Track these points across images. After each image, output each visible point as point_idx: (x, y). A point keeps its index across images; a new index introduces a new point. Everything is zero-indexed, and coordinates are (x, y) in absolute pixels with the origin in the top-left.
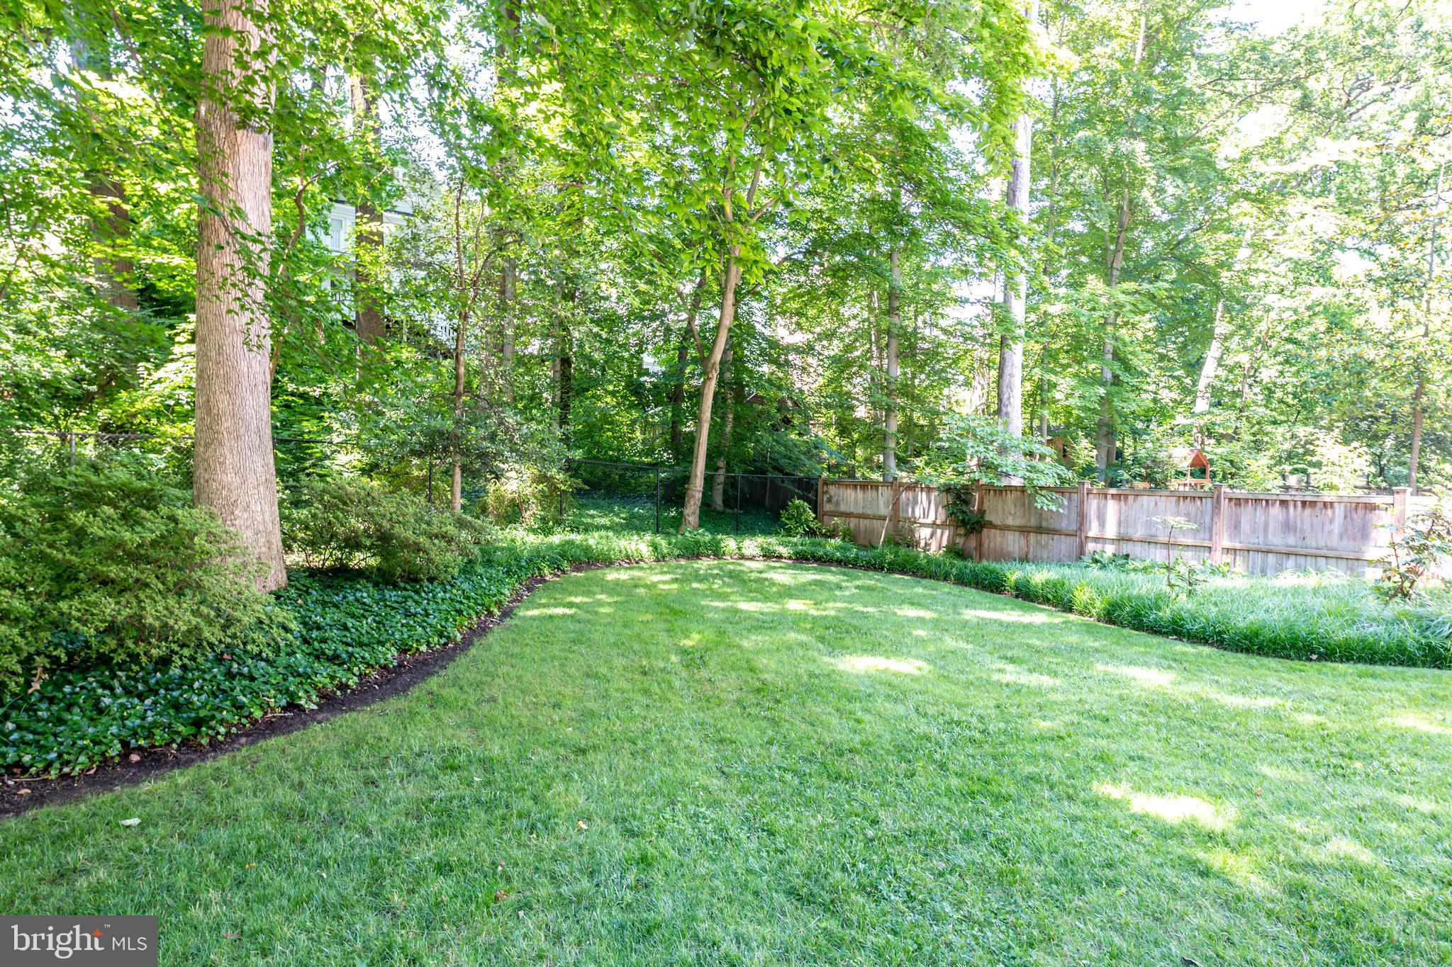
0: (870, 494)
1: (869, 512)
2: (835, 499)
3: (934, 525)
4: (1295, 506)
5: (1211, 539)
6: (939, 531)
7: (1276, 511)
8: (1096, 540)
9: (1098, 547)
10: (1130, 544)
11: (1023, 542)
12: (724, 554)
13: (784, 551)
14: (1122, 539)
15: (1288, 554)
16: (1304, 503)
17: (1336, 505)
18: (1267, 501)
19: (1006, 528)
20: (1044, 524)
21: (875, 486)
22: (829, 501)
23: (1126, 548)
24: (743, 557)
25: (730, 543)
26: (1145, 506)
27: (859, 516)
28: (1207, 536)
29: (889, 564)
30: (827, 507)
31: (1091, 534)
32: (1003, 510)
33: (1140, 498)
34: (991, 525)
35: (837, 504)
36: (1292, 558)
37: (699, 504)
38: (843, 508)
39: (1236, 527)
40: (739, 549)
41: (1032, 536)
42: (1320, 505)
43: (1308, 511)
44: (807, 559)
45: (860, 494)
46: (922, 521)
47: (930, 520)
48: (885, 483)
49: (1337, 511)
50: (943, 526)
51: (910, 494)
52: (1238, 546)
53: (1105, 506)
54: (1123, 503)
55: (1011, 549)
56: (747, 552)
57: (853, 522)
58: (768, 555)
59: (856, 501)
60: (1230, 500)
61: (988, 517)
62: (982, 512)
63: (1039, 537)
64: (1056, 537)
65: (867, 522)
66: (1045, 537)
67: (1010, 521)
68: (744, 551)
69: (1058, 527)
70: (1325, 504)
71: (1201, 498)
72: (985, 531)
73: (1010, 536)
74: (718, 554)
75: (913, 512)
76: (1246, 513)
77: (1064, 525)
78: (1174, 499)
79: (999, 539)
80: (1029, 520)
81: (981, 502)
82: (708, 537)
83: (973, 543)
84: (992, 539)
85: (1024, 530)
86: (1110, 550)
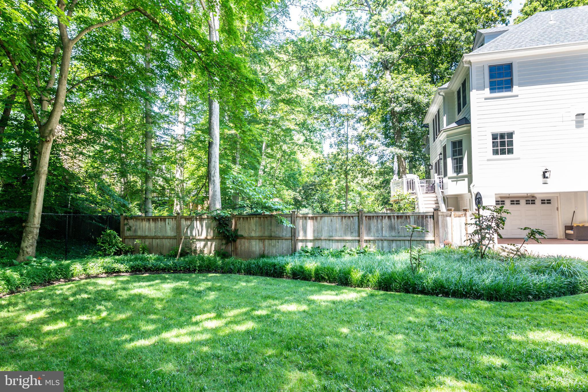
0: (160, 224)
1: (159, 234)
2: (134, 228)
3: (206, 240)
4: (394, 218)
5: (359, 236)
6: (209, 243)
7: (386, 221)
8: (302, 241)
9: (304, 244)
10: (320, 241)
11: (261, 245)
12: (72, 276)
13: (122, 267)
14: (315, 240)
15: (393, 240)
16: (398, 217)
17: (411, 217)
18: (382, 216)
19: (251, 238)
20: (273, 234)
21: (163, 219)
22: (129, 229)
23: (318, 244)
24: (88, 277)
25: (77, 267)
26: (326, 222)
27: (153, 238)
28: (357, 234)
29: (199, 267)
30: (128, 234)
31: (300, 238)
32: (249, 229)
33: (323, 218)
34: (242, 237)
35: (135, 231)
36: (394, 242)
37: (36, 237)
38: (139, 233)
39: (369, 230)
40: (85, 270)
41: (267, 242)
42: (404, 217)
43: (400, 220)
44: (140, 271)
45: (152, 224)
46: (198, 238)
47: (203, 236)
48: (170, 217)
49: (411, 219)
50: (212, 240)
51: (189, 223)
52: (372, 238)
53: (306, 223)
54: (315, 221)
55: (254, 249)
56: (93, 272)
57: (148, 242)
58: (111, 272)
59: (149, 229)
60: (366, 217)
61: (240, 233)
62: (236, 230)
63: (270, 242)
64: (280, 241)
65: (158, 241)
66: (274, 242)
67: (253, 234)
68: (88, 271)
69: (281, 235)
70: (406, 216)
71: (353, 217)
72: (238, 241)
73: (253, 242)
74: (68, 277)
75: (191, 233)
76: (374, 223)
77: (284, 234)
78: (340, 218)
79: (247, 244)
80: (264, 233)
81: (236, 225)
82: (53, 264)
83: (230, 248)
84: (242, 245)
85: (262, 239)
86: (310, 246)
